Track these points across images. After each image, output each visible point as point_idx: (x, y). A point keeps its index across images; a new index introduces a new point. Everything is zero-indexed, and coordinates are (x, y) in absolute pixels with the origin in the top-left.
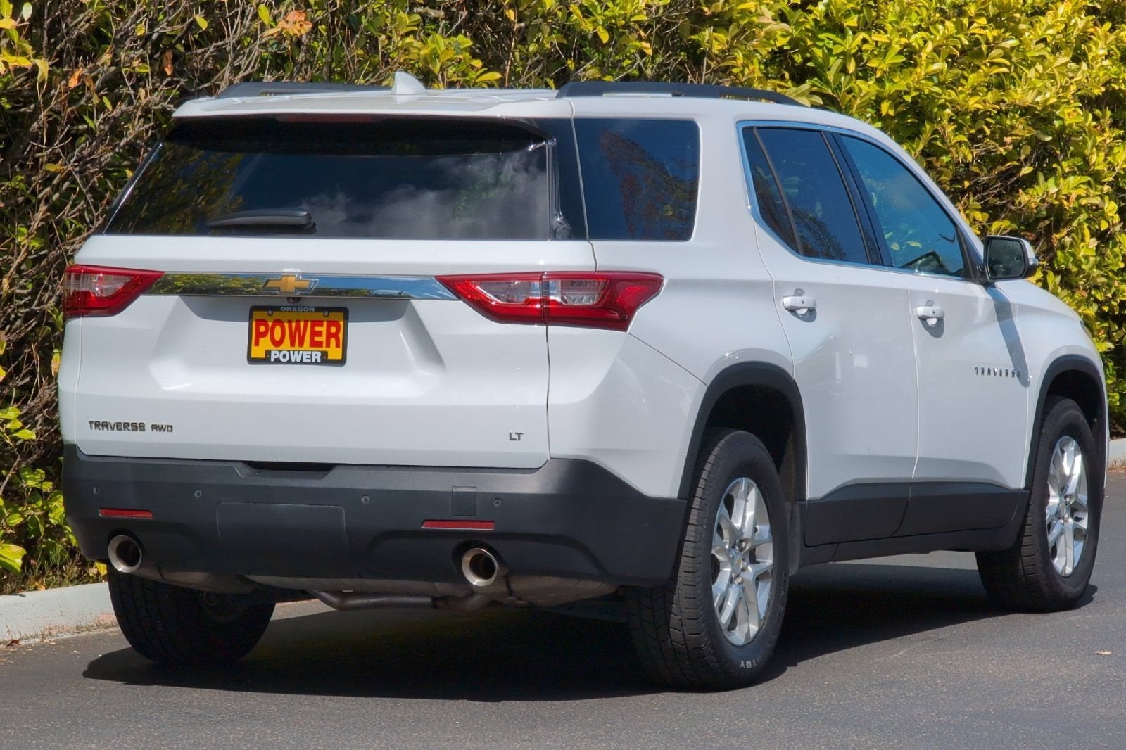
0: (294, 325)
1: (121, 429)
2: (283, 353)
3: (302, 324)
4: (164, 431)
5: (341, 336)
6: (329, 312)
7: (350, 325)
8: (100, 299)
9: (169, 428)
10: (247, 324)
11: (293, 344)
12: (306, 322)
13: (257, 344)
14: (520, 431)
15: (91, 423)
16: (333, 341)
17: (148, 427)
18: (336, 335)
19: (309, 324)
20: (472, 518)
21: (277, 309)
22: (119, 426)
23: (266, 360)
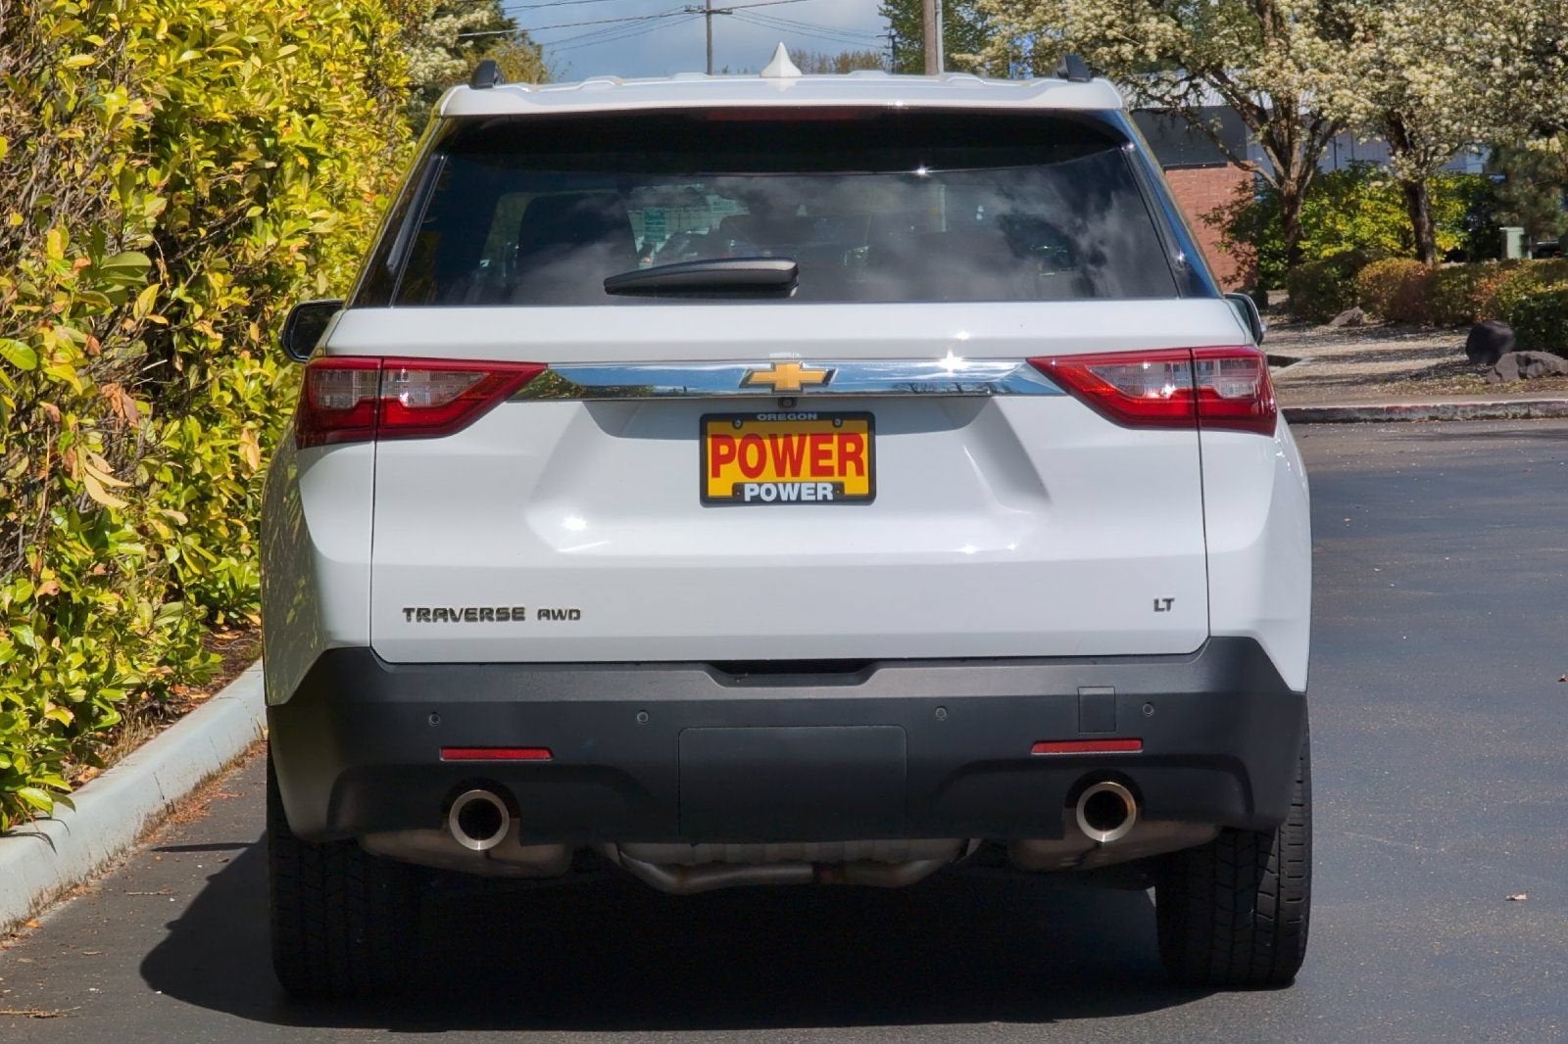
0: (781, 441)
1: (475, 619)
2: (764, 488)
3: (795, 440)
4: (563, 618)
5: (864, 456)
6: (842, 420)
7: (879, 439)
8: (414, 411)
9: (575, 614)
10: (696, 443)
11: (780, 472)
12: (802, 437)
13: (716, 474)
14: (1168, 597)
15: (408, 611)
16: (851, 466)
17: (531, 614)
18: (855, 457)
19: (808, 439)
20: (1109, 735)
21: (751, 417)
22: (470, 615)
23: (736, 498)
